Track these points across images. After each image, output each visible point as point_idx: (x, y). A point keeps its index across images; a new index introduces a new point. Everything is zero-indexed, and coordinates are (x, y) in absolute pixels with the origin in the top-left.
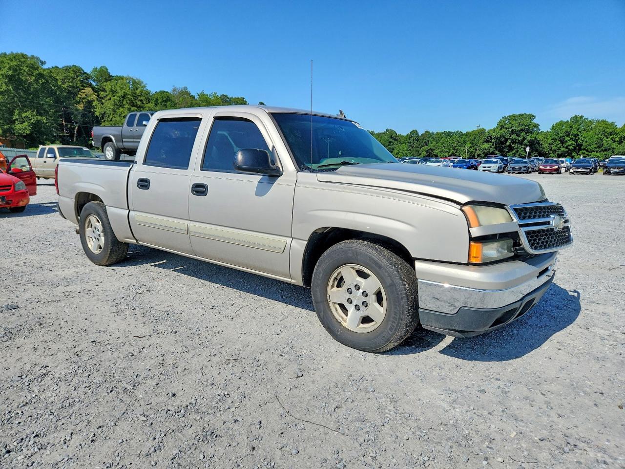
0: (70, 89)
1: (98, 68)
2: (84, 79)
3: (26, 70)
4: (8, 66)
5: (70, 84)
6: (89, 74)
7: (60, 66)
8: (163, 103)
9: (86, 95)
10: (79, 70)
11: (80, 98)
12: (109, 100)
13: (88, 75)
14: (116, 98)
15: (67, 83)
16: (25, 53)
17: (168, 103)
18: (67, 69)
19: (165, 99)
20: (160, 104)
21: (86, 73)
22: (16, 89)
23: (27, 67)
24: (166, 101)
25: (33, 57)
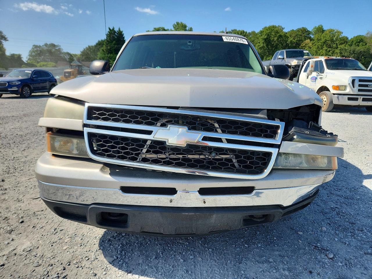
0: (297, 42)
1: (317, 26)
2: (307, 35)
3: (273, 34)
4: (265, 34)
5: (298, 39)
6: (311, 31)
7: (295, 29)
8: (357, 44)
9: (305, 44)
10: (305, 30)
11: (302, 46)
12: (315, 45)
13: (309, 32)
14: (319, 43)
15: (296, 39)
16: (275, 25)
17: (361, 43)
18: (298, 30)
19: (359, 41)
20: (354, 45)
21: (308, 31)
22: (267, 45)
23: (274, 32)
24: (359, 42)
25: (279, 26)
